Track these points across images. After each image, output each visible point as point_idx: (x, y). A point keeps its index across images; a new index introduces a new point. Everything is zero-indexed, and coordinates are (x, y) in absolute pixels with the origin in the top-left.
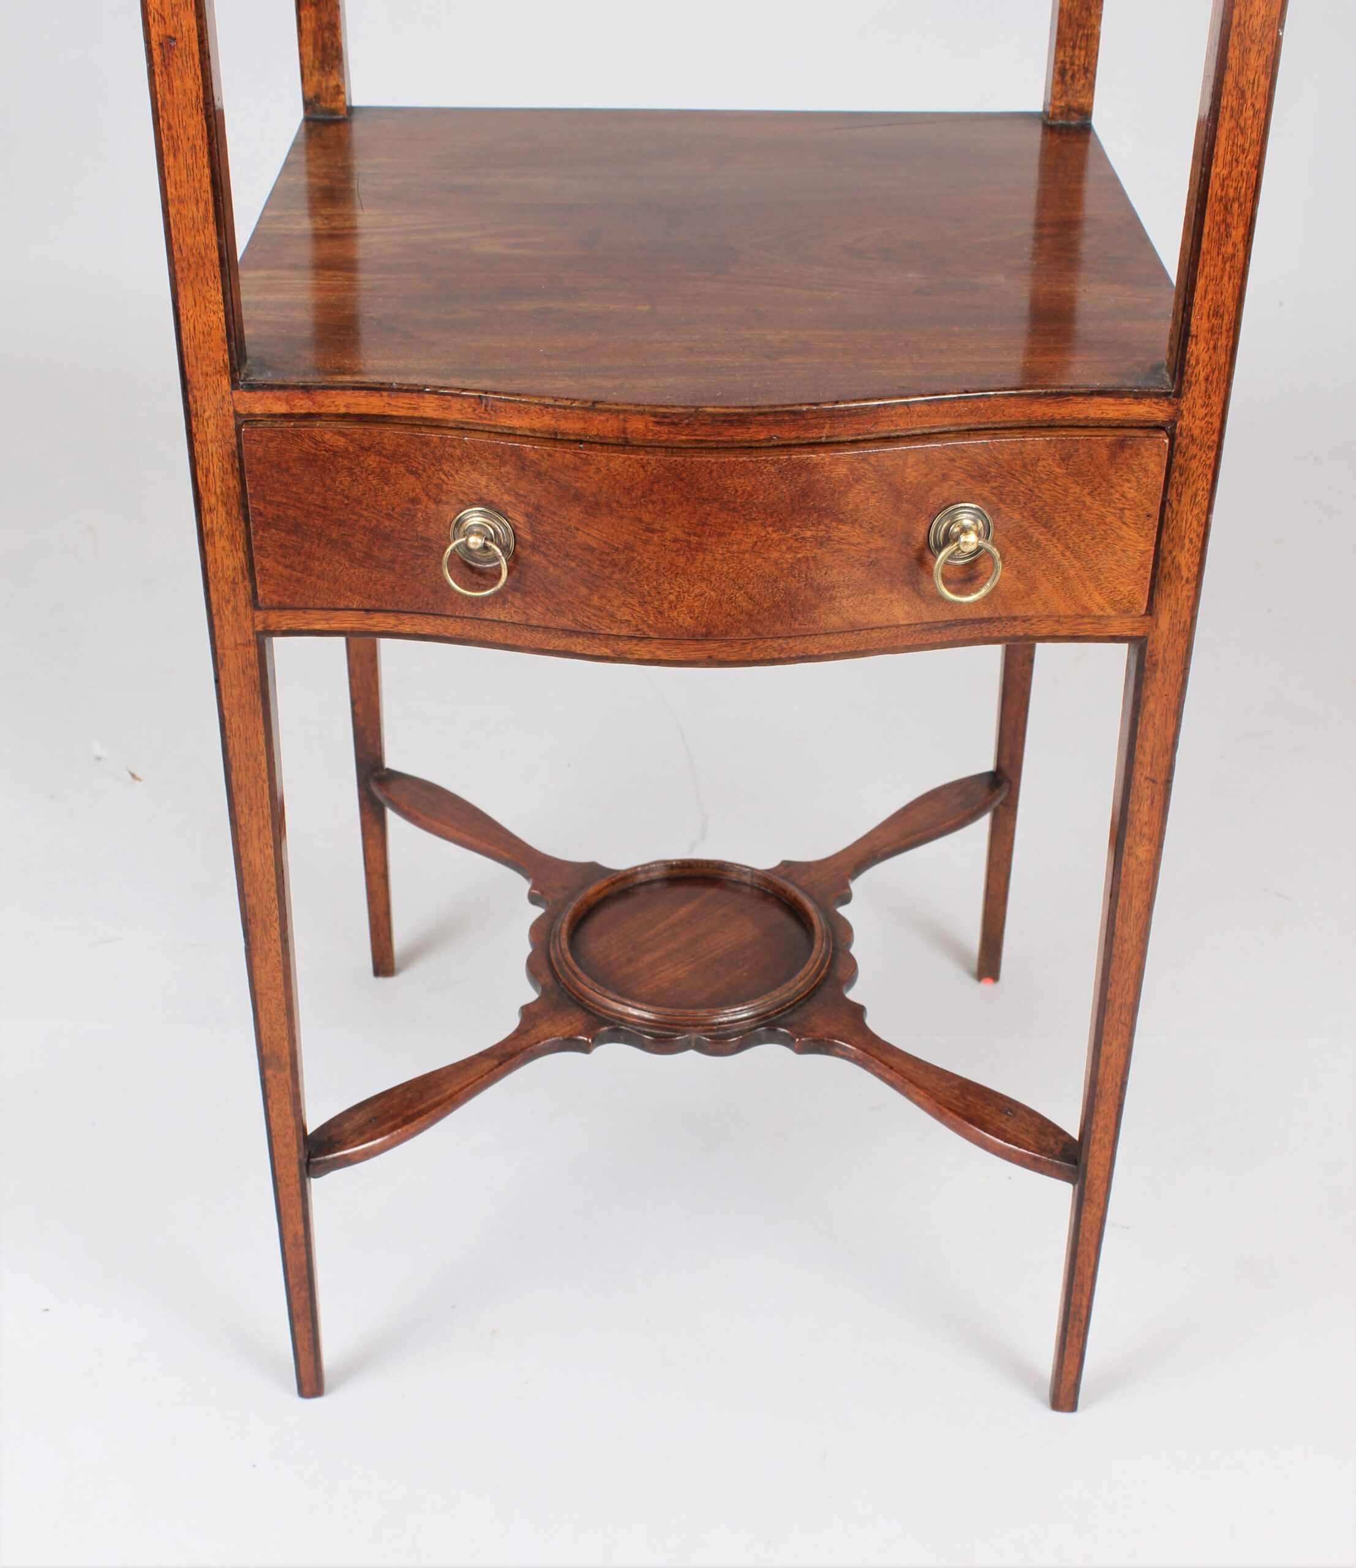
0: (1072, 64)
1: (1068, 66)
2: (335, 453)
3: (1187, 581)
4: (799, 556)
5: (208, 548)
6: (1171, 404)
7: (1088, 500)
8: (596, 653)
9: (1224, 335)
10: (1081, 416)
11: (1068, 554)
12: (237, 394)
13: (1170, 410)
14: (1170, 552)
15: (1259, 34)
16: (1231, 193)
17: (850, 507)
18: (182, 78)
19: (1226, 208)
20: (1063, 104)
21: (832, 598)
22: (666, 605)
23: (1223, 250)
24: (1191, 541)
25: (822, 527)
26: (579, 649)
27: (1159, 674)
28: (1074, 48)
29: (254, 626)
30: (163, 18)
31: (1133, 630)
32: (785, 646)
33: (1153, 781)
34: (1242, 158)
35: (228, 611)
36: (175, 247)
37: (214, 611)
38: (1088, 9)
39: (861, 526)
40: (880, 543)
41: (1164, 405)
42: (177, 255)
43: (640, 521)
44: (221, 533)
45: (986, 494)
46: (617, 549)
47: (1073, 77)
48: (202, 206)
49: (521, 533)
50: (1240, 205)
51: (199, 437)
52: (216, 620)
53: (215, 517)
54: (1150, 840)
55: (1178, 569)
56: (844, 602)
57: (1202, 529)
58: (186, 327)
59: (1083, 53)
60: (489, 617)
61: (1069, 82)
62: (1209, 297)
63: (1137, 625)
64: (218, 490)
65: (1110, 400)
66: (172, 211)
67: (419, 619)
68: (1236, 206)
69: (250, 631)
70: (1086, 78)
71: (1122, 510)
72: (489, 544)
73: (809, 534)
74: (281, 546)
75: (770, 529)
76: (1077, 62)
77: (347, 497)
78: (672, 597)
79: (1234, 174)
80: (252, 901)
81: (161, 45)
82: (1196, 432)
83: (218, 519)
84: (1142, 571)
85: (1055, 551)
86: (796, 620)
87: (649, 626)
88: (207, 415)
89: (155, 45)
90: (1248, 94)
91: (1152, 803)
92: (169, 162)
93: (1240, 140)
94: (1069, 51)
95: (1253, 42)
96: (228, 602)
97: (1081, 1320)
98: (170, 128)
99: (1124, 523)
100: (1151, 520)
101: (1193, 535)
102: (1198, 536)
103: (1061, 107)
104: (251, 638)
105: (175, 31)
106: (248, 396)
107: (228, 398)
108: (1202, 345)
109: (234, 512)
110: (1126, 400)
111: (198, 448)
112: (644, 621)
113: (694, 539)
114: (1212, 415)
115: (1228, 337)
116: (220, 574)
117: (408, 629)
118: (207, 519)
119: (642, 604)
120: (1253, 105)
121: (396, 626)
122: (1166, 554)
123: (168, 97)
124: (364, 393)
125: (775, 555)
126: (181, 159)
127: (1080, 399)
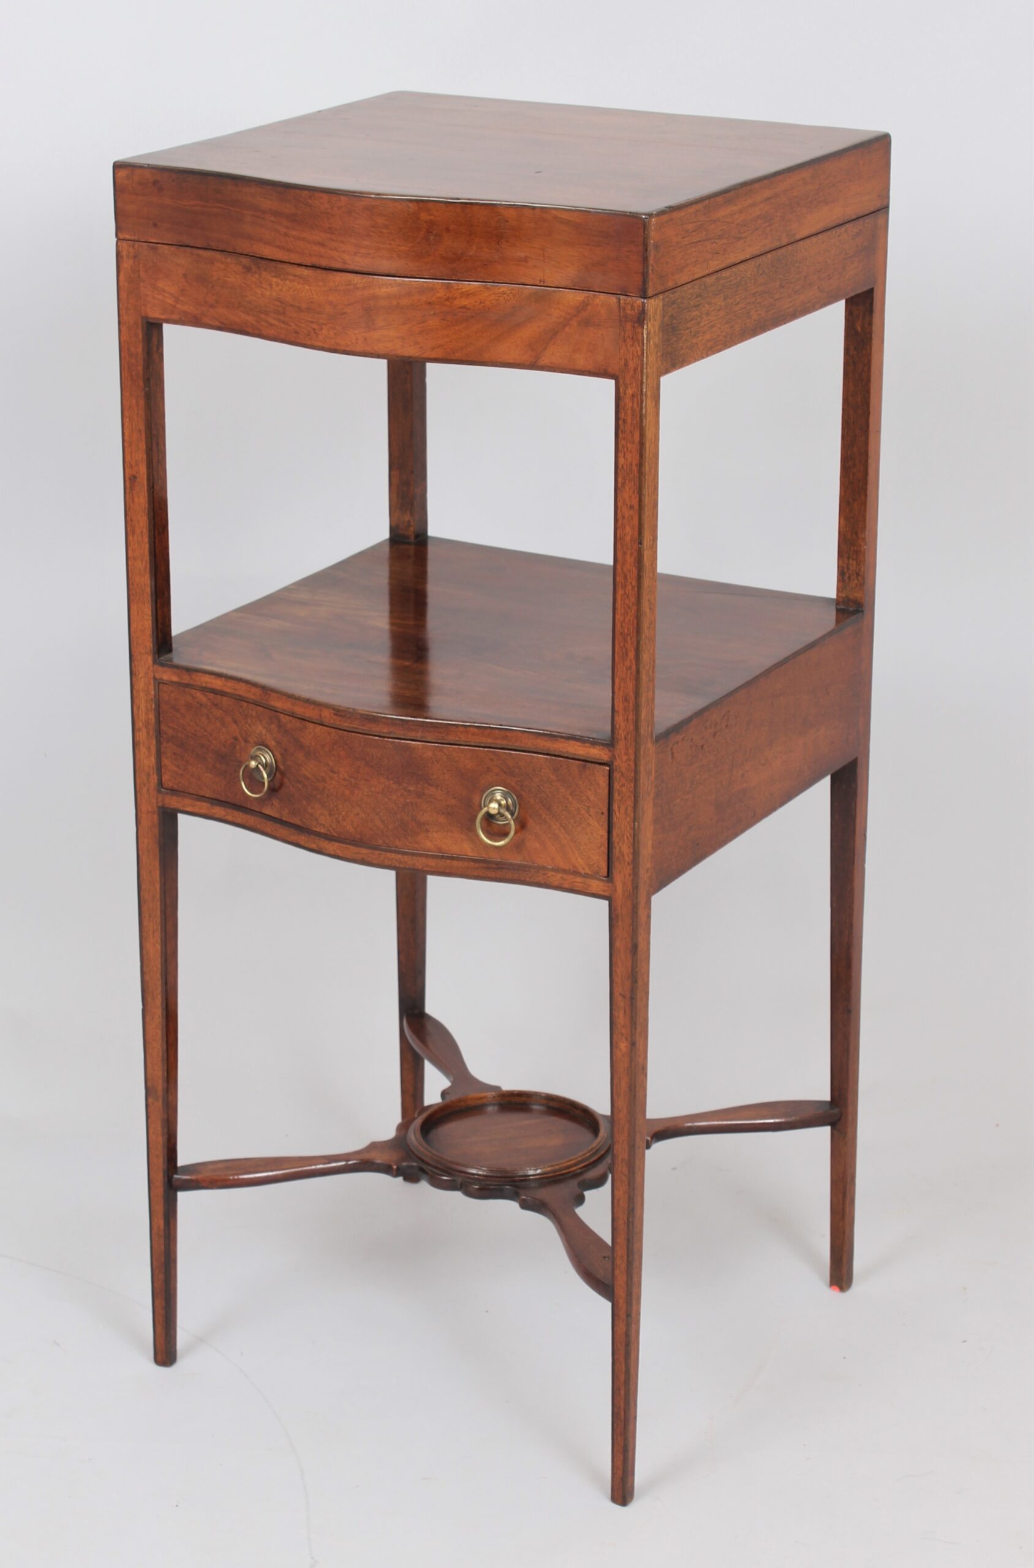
0: (848, 569)
1: (846, 570)
2: (201, 705)
3: (628, 864)
4: (408, 801)
5: (137, 751)
6: (610, 751)
7: (570, 798)
8: (310, 847)
9: (631, 712)
10: (564, 750)
11: (562, 830)
12: (156, 667)
13: (610, 754)
14: (618, 844)
15: (630, 544)
16: (626, 630)
17: (435, 777)
18: (139, 497)
19: (624, 640)
20: (844, 595)
21: (427, 831)
22: (341, 818)
23: (625, 663)
24: (628, 838)
25: (419, 786)
26: (302, 843)
27: (620, 923)
28: (849, 558)
29: (157, 803)
30: (131, 466)
31: (604, 891)
32: (403, 860)
33: (624, 997)
34: (629, 611)
35: (145, 790)
36: (131, 583)
37: (138, 790)
38: (857, 534)
39: (441, 790)
40: (453, 802)
41: (606, 751)
42: (131, 587)
43: (328, 765)
44: (144, 744)
45: (513, 784)
46: (318, 780)
47: (849, 578)
48: (144, 562)
49: (279, 764)
50: (631, 638)
51: (136, 687)
52: (138, 796)
53: (141, 734)
54: (627, 1039)
55: (623, 855)
56: (435, 834)
57: (632, 832)
58: (133, 626)
59: (854, 562)
60: (265, 812)
61: (847, 581)
62: (622, 689)
63: (606, 888)
64: (144, 720)
65: (579, 743)
66: (130, 563)
67: (236, 813)
68: (629, 638)
69: (155, 805)
70: (858, 579)
71: (588, 807)
72: (260, 766)
73: (412, 789)
74: (175, 754)
75: (391, 782)
76: (851, 568)
77: (206, 731)
78: (343, 813)
79: (627, 620)
80: (147, 977)
81: (130, 479)
82: (623, 770)
83: (142, 735)
84: (602, 848)
85: (554, 826)
86: (408, 840)
87: (333, 829)
88: (140, 676)
89: (127, 479)
90: (628, 577)
91: (625, 1012)
92: (130, 537)
93: (627, 602)
94: (845, 559)
95: (627, 549)
96: (145, 785)
97: (621, 1421)
98: (131, 521)
99: (590, 816)
100: (604, 816)
101: (628, 835)
102: (630, 835)
103: (843, 597)
104: (156, 809)
105: (137, 473)
106: (161, 669)
107: (151, 669)
108: (621, 717)
109: (151, 733)
110: (587, 745)
111: (134, 692)
112: (331, 826)
113: (353, 781)
114: (630, 760)
115: (633, 714)
116: (142, 769)
117: (229, 818)
118: (137, 734)
119: (330, 815)
120: (631, 583)
121: (225, 816)
122: (616, 845)
123: (132, 505)
124: (214, 677)
125: (394, 797)
126: (135, 537)
127: (563, 740)
